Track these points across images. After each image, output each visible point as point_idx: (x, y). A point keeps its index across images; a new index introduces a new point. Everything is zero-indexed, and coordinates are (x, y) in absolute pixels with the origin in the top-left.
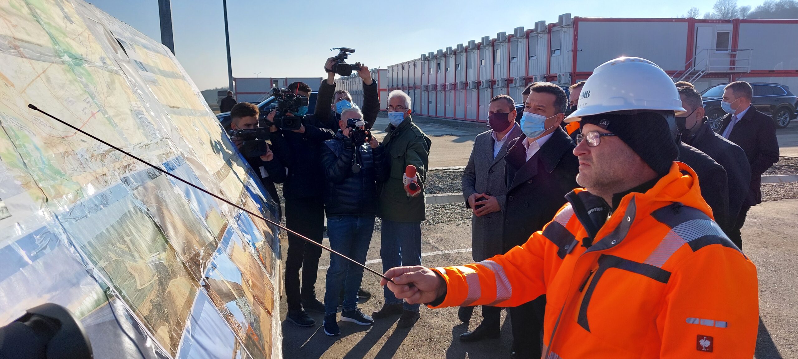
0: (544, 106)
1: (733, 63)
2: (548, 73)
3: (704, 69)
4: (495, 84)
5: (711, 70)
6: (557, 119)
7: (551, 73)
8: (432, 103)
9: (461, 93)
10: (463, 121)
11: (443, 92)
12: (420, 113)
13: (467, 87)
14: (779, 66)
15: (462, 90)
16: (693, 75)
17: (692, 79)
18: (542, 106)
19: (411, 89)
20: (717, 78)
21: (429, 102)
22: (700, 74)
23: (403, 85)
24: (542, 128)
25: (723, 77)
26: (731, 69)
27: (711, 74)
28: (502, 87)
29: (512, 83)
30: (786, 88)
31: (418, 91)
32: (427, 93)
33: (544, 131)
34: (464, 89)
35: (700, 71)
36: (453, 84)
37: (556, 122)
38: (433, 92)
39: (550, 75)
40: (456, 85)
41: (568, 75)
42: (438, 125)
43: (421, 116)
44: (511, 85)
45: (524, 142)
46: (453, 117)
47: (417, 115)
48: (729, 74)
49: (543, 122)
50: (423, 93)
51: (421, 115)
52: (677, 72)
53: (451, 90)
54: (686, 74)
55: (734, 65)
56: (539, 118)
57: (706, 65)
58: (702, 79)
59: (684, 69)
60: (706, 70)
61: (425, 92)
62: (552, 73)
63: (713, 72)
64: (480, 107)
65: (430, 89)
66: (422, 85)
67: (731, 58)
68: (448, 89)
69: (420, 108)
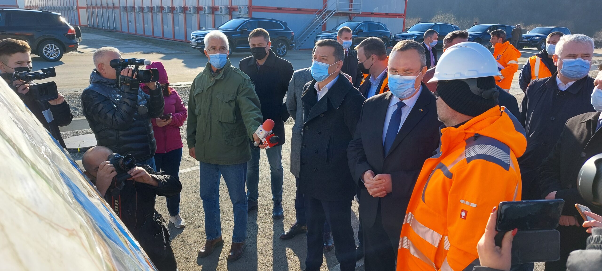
0: (327, 56)
1: (351, 6)
2: (231, 5)
3: (335, 10)
4: (187, 10)
5: (339, 10)
6: (337, 65)
7: (232, 5)
8: (132, 21)
9: (157, 15)
10: (161, 39)
11: (141, 13)
12: (120, 30)
13: (163, 11)
14: (376, 10)
15: (158, 13)
16: (328, 14)
17: (328, 16)
18: (325, 56)
19: (110, 9)
20: (342, 16)
21: (129, 21)
22: (332, 13)
23: (101, 4)
24: (326, 74)
25: (345, 16)
26: (350, 10)
27: (339, 13)
28: (193, 13)
29: (201, 10)
30: (385, 26)
31: (117, 11)
32: (126, 13)
33: (328, 75)
34: (160, 11)
35: (332, 10)
36: (149, 7)
37: (337, 68)
38: (132, 12)
39: (232, 6)
40: (153, 9)
41: (247, 7)
42: (141, 42)
43: (121, 33)
44: (201, 12)
45: (316, 86)
46: (152, 35)
47: (117, 31)
48: (349, 14)
49: (327, 68)
50: (122, 13)
51: (121, 31)
52: (319, 10)
53: (148, 12)
54: (324, 12)
55: (352, 8)
56: (324, 65)
57: (336, 7)
58: (334, 16)
59: (322, 9)
60: (336, 10)
61: (124, 12)
62: (234, 5)
63: (340, 12)
64: (176, 28)
65: (129, 10)
66: (121, 6)
67: (350, 2)
68: (146, 11)
69: (120, 25)
